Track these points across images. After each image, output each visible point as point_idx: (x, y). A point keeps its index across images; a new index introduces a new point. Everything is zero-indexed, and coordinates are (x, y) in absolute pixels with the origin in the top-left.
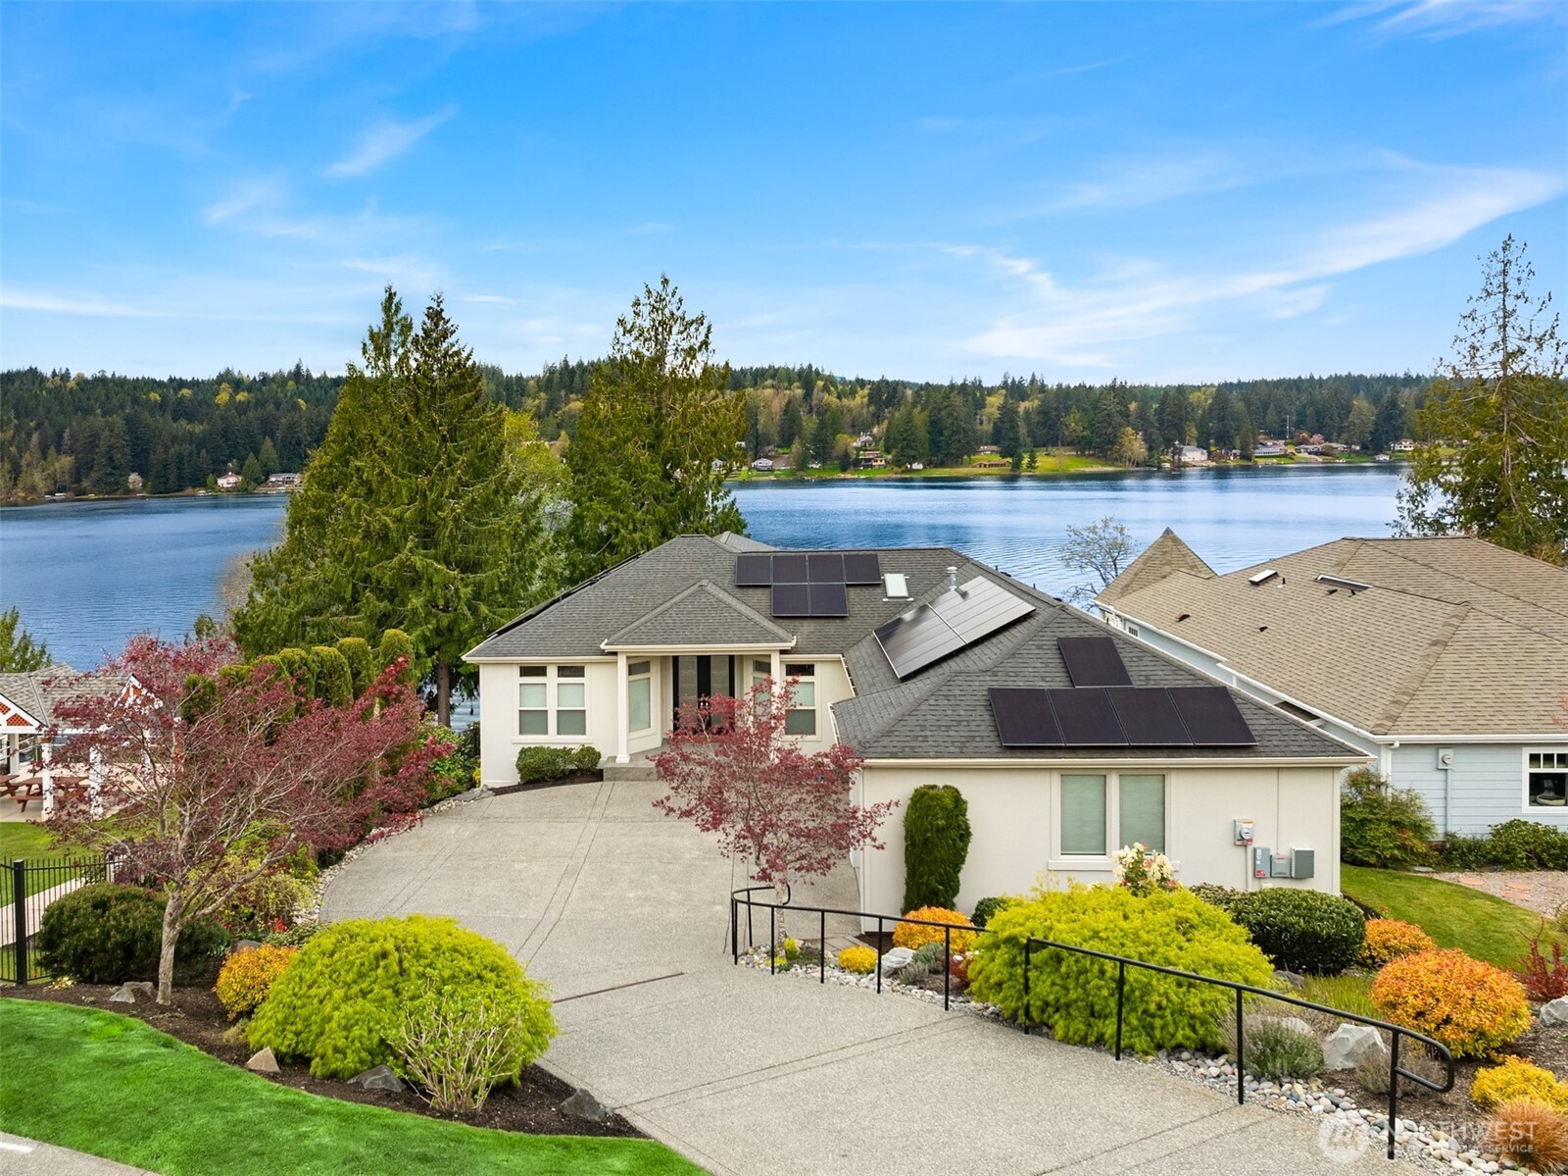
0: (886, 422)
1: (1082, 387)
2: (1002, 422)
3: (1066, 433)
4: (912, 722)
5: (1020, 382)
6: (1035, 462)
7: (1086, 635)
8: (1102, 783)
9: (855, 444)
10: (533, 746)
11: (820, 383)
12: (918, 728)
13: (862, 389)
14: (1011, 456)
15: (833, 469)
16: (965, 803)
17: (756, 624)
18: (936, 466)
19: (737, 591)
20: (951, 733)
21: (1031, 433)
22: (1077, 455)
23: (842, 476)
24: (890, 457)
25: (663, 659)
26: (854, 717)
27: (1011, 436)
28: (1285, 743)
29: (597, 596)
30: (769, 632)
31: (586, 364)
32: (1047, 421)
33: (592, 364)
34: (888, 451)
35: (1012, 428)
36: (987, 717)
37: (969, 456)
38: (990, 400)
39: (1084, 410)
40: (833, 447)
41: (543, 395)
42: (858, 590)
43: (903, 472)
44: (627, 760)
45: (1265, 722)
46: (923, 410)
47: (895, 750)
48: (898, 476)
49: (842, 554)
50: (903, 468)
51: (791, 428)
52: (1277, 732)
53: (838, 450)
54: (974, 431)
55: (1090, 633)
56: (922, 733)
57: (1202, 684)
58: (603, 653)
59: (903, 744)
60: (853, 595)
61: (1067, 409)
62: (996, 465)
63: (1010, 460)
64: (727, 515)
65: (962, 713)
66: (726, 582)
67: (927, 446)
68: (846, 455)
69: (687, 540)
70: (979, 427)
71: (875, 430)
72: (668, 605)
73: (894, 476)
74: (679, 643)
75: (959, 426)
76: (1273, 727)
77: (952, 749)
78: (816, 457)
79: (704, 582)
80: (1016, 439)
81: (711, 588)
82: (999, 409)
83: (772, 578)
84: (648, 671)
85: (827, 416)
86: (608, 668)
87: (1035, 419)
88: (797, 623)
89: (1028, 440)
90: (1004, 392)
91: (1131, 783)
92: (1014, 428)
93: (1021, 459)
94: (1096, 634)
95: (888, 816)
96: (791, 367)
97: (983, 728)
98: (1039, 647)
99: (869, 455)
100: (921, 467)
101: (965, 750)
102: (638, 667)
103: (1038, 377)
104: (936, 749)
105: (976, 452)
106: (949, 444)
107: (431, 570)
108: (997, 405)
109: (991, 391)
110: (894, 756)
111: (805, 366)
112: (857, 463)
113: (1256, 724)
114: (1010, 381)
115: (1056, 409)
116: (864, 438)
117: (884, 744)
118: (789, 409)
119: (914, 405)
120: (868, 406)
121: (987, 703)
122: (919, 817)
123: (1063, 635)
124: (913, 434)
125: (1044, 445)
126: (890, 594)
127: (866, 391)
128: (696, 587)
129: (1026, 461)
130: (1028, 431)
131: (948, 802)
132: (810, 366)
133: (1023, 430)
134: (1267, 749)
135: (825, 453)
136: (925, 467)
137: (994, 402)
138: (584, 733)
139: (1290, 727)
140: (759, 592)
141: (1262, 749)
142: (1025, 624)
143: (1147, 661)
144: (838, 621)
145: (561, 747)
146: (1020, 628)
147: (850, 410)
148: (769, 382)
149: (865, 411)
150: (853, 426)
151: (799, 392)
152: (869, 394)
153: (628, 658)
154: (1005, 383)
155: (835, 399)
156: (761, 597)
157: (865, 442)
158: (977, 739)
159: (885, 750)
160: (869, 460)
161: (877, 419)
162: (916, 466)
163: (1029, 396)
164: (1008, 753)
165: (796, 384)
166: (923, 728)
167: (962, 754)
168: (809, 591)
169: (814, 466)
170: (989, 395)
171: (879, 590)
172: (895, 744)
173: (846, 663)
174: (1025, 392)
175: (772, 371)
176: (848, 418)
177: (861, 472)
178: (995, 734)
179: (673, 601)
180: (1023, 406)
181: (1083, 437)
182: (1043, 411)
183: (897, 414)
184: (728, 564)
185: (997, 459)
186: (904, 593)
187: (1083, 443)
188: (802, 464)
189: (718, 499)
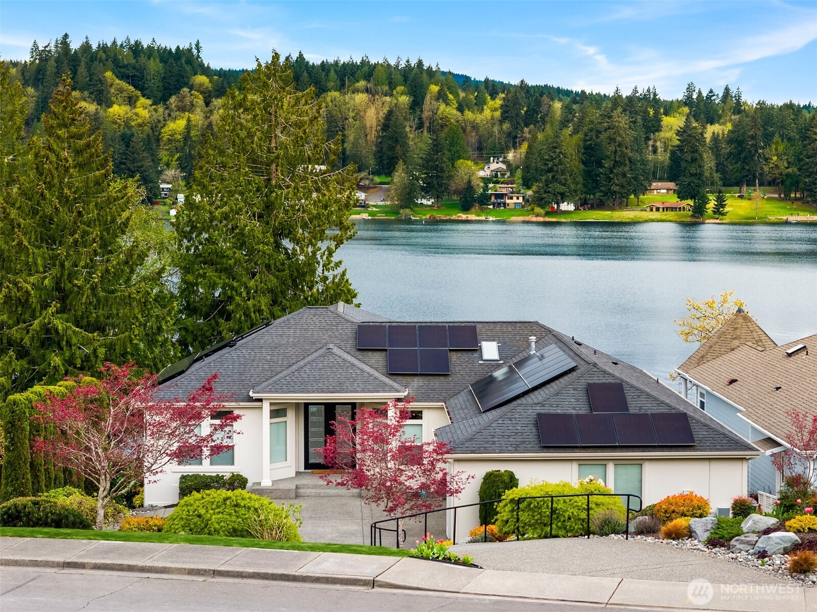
0: (525, 146)
1: (790, 106)
2: (681, 151)
3: (766, 169)
4: (485, 433)
5: (709, 97)
6: (723, 206)
7: (607, 382)
8: (604, 469)
9: (482, 174)
10: (191, 474)
11: (434, 88)
12: (490, 437)
13: (493, 98)
14: (693, 197)
15: (452, 206)
16: (517, 480)
17: (376, 378)
18: (592, 208)
19: (358, 353)
20: (511, 439)
21: (720, 167)
22: (780, 199)
23: (464, 217)
24: (530, 193)
25: (297, 405)
26: (449, 434)
27: (693, 171)
28: (714, 445)
29: (238, 356)
30: (386, 384)
31: (94, 47)
32: (740, 153)
33: (103, 48)
34: (527, 184)
35: (694, 160)
36: (534, 431)
37: (636, 196)
38: (667, 120)
39: (789, 139)
40: (450, 177)
41: (30, 90)
42: (459, 354)
43: (547, 214)
44: (270, 484)
45: (705, 433)
46: (576, 131)
47: (474, 449)
48: (541, 219)
49: (447, 325)
50: (548, 209)
51: (392, 148)
52: (711, 439)
53: (458, 182)
54: (644, 162)
55: (610, 380)
56: (492, 440)
57: (674, 411)
58: (251, 399)
59: (479, 446)
60: (454, 358)
61: (768, 137)
62: (673, 209)
63: (691, 202)
64: (338, 285)
65: (519, 428)
66: (349, 346)
67: (580, 179)
68: (469, 188)
69: (313, 311)
70: (651, 157)
71: (510, 156)
72: (302, 363)
73: (534, 219)
74: (314, 392)
75: (623, 155)
76: (710, 436)
77: (510, 448)
78: (427, 190)
79: (331, 346)
80: (699, 175)
81: (336, 350)
82: (678, 133)
83: (387, 343)
84: (285, 416)
85: (443, 135)
86: (256, 412)
87: (726, 149)
88: (409, 379)
89: (717, 176)
90: (686, 110)
91: (622, 470)
92: (696, 159)
93: (705, 201)
94: (613, 381)
95: (467, 484)
96: (393, 62)
97: (531, 436)
98: (575, 389)
99: (502, 189)
100: (571, 207)
101: (518, 449)
102: (278, 412)
103: (733, 91)
104: (500, 448)
105: (645, 190)
106: (610, 179)
107: (69, 332)
108: (676, 127)
109: (669, 108)
110: (473, 452)
111: (413, 62)
112: (484, 200)
113: (699, 433)
114: (695, 96)
115: (753, 138)
116: (494, 166)
117: (467, 445)
118: (389, 123)
119: (564, 123)
120: (501, 122)
121: (536, 422)
122: (488, 488)
123: (592, 382)
124: (561, 163)
125: (738, 184)
126: (485, 357)
127: (498, 102)
128: (323, 350)
129: (711, 205)
130: (717, 165)
131: (506, 479)
132: (420, 63)
133: (709, 162)
134: (702, 448)
135: (440, 186)
136: (577, 209)
137: (673, 123)
138: (233, 464)
139: (719, 436)
140: (377, 354)
141: (699, 448)
142: (570, 375)
143: (643, 398)
144: (442, 378)
145: (215, 474)
146: (566, 378)
147: (475, 127)
148: (362, 84)
149: (496, 129)
150: (480, 149)
151: (404, 99)
152: (502, 106)
153: (271, 404)
154: (689, 97)
155: (455, 112)
156: (378, 358)
157: (496, 171)
158: (527, 443)
159: (467, 449)
160: (501, 196)
161: (513, 140)
162: (564, 206)
163: (720, 117)
164: (545, 450)
165: (400, 88)
166: (493, 437)
167: (516, 451)
168: (418, 354)
169: (425, 202)
170: (666, 114)
171: (476, 355)
172: (474, 446)
173: (447, 408)
174: (716, 111)
175: (366, 69)
176: (473, 138)
177: (489, 213)
178: (538, 440)
179: (306, 360)
180: (712, 130)
181: (788, 175)
182: (737, 139)
183: (540, 136)
184: (349, 331)
185: (673, 200)
186: (496, 357)
187: (788, 182)
188: (407, 199)
189: (328, 270)
